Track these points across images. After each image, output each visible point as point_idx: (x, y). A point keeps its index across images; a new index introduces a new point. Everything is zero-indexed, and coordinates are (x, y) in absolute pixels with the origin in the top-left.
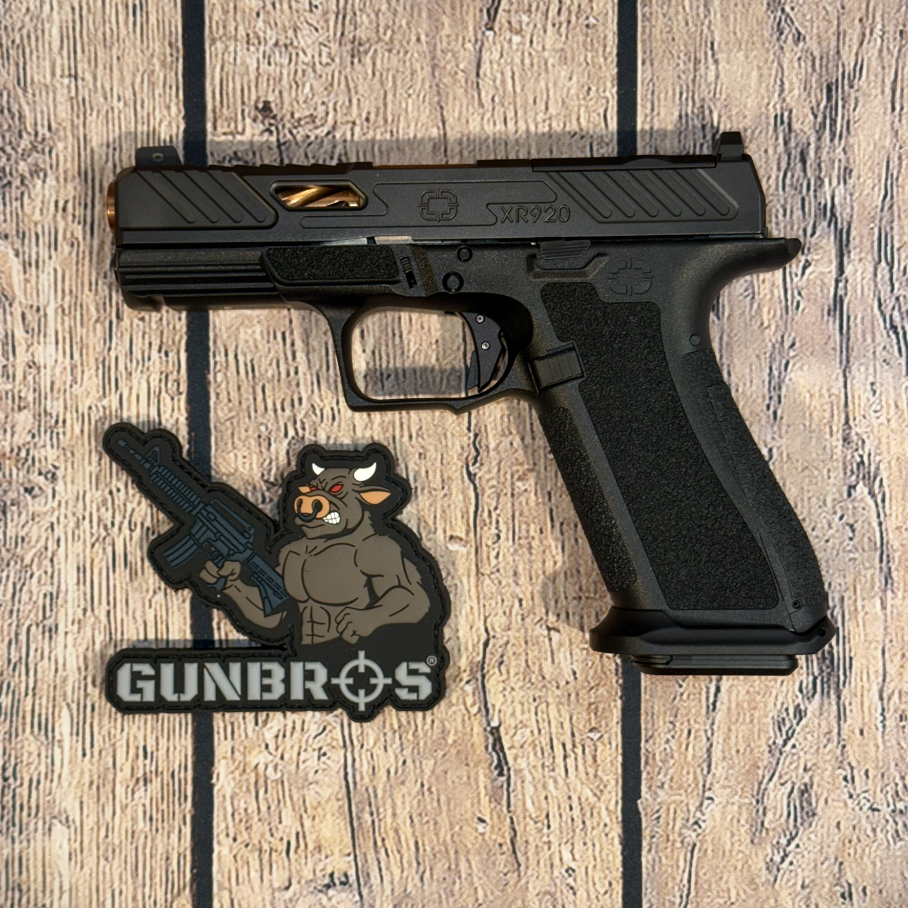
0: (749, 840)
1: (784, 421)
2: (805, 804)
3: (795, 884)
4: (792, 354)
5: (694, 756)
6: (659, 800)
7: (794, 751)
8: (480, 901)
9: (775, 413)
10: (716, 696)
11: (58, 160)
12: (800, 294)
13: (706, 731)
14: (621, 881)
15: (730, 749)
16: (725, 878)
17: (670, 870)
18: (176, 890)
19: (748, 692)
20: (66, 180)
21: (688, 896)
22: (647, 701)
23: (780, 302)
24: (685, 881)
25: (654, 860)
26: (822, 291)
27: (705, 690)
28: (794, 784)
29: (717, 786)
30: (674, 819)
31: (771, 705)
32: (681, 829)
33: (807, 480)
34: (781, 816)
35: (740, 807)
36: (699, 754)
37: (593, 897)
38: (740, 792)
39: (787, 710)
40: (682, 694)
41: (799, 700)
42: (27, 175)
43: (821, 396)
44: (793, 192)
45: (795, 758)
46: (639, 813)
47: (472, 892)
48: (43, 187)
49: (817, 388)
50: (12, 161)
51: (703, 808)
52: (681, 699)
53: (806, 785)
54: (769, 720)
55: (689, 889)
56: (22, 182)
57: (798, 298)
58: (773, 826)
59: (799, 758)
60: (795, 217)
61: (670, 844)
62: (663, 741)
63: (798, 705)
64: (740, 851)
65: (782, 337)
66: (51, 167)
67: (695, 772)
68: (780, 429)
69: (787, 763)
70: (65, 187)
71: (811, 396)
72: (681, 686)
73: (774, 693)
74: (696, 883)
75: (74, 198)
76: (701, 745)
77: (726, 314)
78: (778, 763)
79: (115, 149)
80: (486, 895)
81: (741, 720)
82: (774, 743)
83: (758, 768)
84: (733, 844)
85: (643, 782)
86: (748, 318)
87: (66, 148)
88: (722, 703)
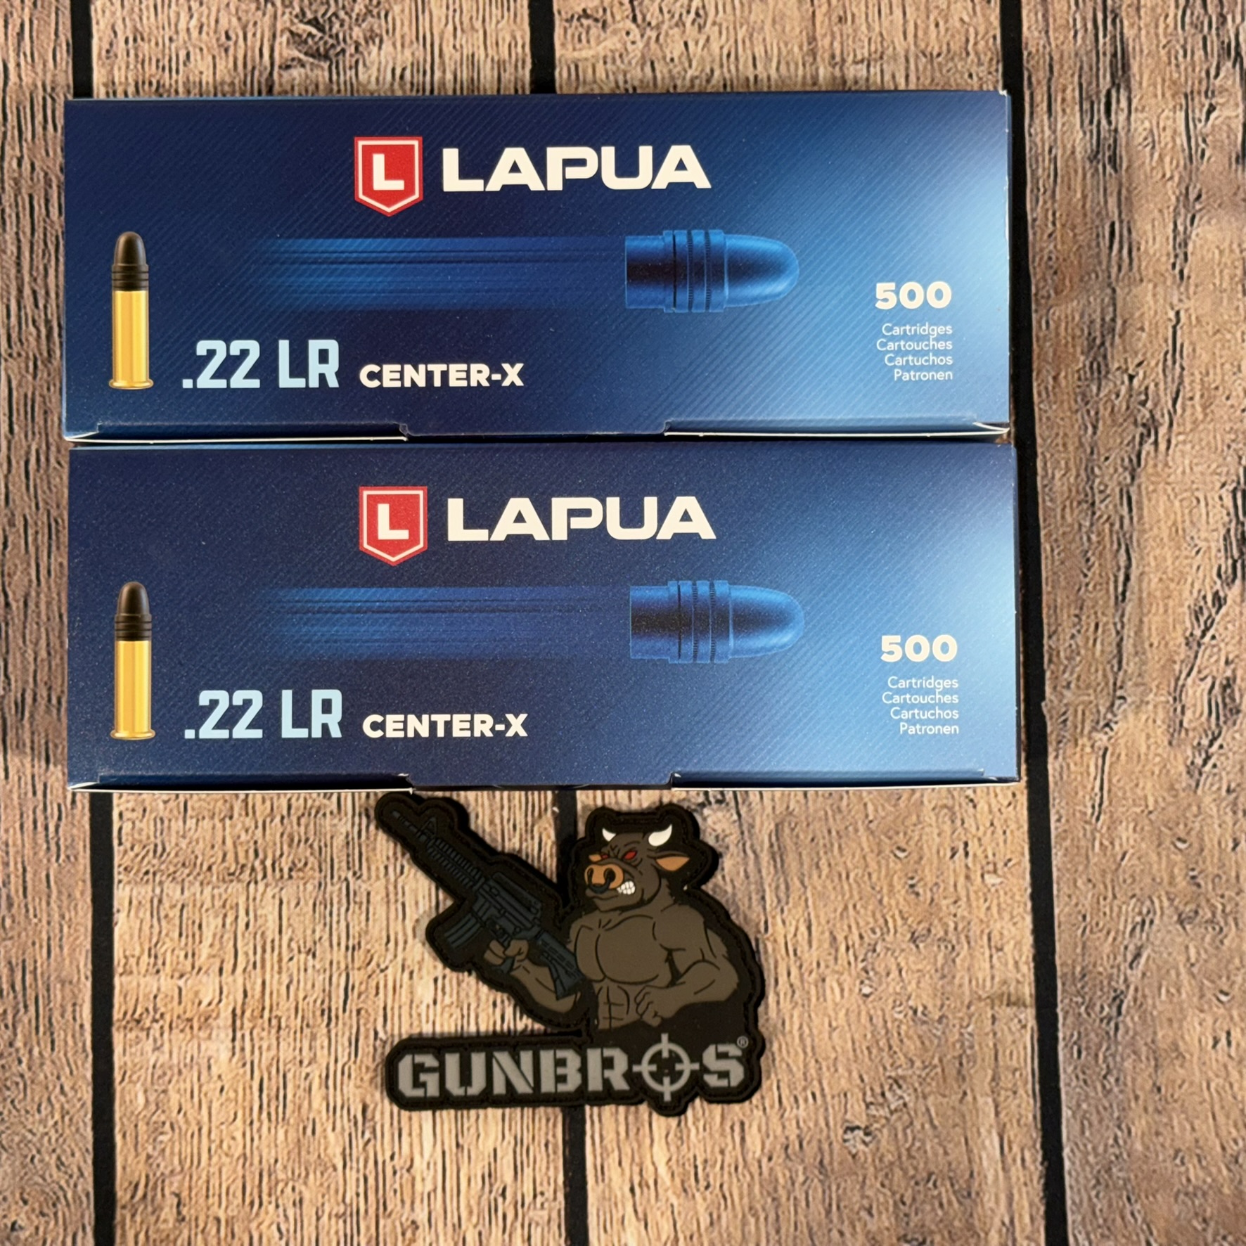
0: (1166, 743)
1: (1191, 281)
2: (1228, 700)
3: (1219, 789)
4: (1198, 207)
5: (1102, 652)
6: (1065, 701)
7: (1214, 642)
8: (871, 818)
9: (1181, 272)
10: (1125, 584)
11: (394, 24)
12: (1204, 141)
13: (1115, 624)
14: (1025, 792)
15: (1143, 643)
16: (1141, 785)
17: (1079, 778)
18: (536, 813)
19: (1161, 580)
20: (403, 46)
21: (1100, 805)
22: (1049, 593)
23: (1183, 150)
24: (1097, 789)
25: (1061, 767)
26: (1228, 137)
27: (1112, 579)
28: (1214, 678)
29: (1130, 683)
30: (1083, 722)
31: (1186, 594)
32: (1090, 732)
33: (1219, 345)
34: (1201, 714)
35: (1155, 706)
36: (1108, 649)
37: (995, 810)
38: (1155, 690)
39: (1204, 597)
40: (1087, 585)
41: (1218, 586)
42: (362, 41)
43: (1232, 251)
44: (1193, 31)
45: (1215, 650)
46: (1043, 716)
47: (862, 807)
48: (379, 54)
49: (1226, 244)
50: (346, 27)
51: (1115, 708)
52: (1087, 590)
53: (1228, 679)
54: (1185, 609)
55: (1102, 798)
56: (357, 49)
57: (1203, 146)
58: (1193, 725)
59: (1220, 650)
60: (1196, 58)
61: (1078, 749)
62: (1068, 637)
63: (1217, 593)
64: (1157, 755)
65: (1187, 189)
66: (387, 32)
67: (1104, 670)
68: (1187, 289)
69: (1206, 656)
70: (402, 52)
71: (1221, 252)
72: (1086, 576)
73: (1190, 580)
74: (1109, 791)
75: (412, 64)
76: (1110, 639)
77: (1125, 165)
78: (1196, 657)
79: (455, 11)
80: (876, 811)
81: (1153, 610)
82: (1192, 634)
83: (1175, 662)
84: (1149, 747)
85: (1048, 683)
86: (1148, 168)
87: (403, 11)
88: (1133, 593)
